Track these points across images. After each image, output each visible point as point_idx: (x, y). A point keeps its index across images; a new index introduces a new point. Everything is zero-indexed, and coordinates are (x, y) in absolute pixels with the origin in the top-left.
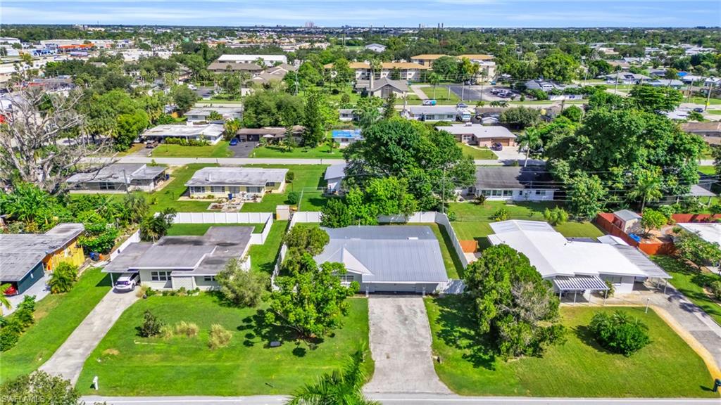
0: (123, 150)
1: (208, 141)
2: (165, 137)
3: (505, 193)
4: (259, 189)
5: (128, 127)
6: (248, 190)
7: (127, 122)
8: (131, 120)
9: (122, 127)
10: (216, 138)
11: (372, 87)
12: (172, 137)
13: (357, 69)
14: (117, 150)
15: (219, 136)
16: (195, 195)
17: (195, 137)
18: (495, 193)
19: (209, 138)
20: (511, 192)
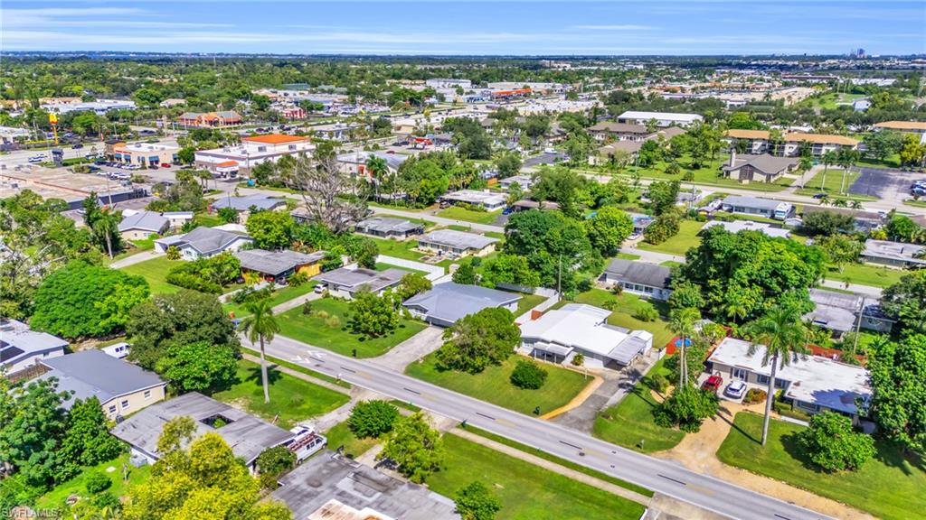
0: (421, 207)
1: (485, 208)
2: (457, 201)
3: (646, 289)
4: (461, 251)
5: (426, 190)
6: (454, 250)
7: (426, 186)
8: (429, 185)
9: (422, 189)
10: (494, 206)
11: (733, 165)
12: (461, 201)
13: (757, 140)
14: (417, 207)
15: (501, 204)
16: (421, 248)
17: (477, 204)
18: (637, 288)
19: (488, 206)
20: (651, 289)
